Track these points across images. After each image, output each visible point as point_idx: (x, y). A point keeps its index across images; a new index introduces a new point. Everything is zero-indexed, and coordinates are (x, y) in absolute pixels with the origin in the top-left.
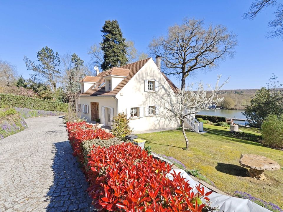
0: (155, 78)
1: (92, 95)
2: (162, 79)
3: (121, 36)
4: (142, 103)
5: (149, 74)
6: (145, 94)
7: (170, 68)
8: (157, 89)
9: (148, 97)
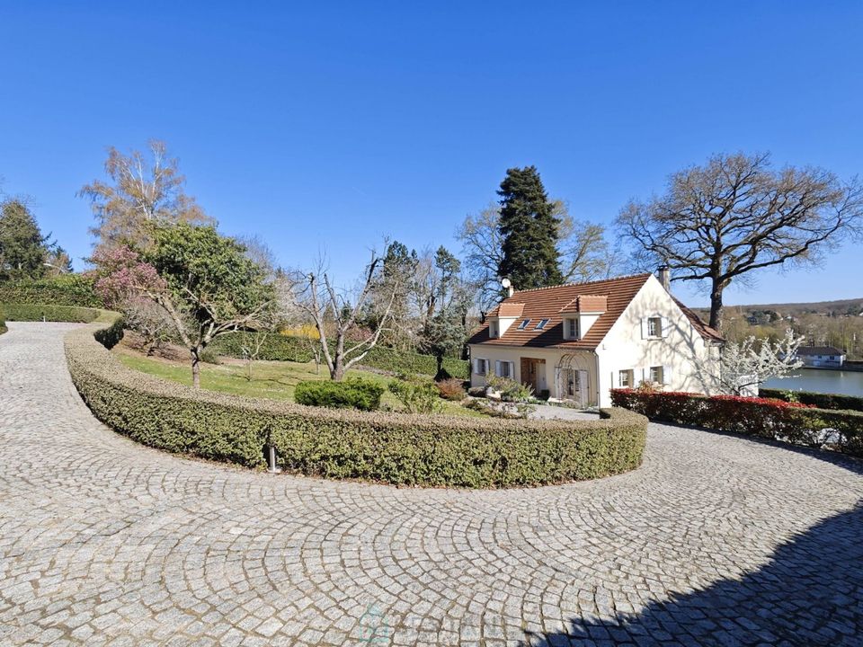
0: (660, 312)
1: (527, 345)
2: (673, 313)
3: (543, 198)
4: (637, 362)
5: (648, 306)
6: (643, 345)
7: (676, 267)
8: (664, 334)
9: (647, 350)
